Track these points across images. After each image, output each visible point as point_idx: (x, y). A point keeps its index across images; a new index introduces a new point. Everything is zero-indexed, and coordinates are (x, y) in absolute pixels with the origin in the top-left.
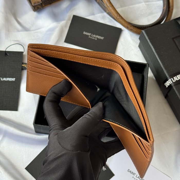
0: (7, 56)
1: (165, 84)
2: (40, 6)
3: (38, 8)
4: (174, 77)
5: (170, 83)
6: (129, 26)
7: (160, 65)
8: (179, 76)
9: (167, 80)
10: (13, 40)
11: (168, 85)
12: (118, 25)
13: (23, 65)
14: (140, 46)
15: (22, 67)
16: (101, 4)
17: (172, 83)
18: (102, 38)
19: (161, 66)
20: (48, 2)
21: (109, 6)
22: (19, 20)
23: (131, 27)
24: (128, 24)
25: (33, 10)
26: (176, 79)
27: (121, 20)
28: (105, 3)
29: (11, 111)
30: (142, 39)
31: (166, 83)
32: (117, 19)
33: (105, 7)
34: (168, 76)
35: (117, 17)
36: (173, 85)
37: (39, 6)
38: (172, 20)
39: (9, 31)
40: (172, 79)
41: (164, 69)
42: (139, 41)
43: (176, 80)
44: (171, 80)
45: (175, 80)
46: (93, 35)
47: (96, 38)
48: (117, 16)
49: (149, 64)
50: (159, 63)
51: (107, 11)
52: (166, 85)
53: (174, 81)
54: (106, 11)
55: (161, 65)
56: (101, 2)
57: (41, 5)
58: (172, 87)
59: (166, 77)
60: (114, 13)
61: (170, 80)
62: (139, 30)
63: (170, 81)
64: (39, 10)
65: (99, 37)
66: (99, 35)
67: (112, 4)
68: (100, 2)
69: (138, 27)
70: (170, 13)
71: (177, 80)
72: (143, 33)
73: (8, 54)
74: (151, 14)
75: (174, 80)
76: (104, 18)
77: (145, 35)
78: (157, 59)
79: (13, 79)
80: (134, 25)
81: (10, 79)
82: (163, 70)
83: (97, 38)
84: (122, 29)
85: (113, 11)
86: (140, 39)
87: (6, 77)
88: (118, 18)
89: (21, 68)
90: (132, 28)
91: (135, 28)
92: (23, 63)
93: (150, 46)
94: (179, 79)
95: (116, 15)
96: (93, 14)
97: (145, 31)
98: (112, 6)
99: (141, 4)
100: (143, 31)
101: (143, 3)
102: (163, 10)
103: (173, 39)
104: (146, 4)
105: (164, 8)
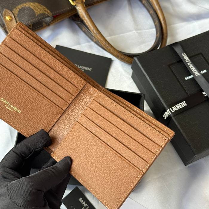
1: (163, 115)
4: (173, 107)
5: (169, 114)
6: (120, 55)
7: (156, 94)
8: (178, 106)
9: (165, 111)
11: (167, 116)
12: (108, 55)
14: (133, 77)
16: (87, 33)
17: (170, 113)
18: (90, 69)
19: (157, 96)
21: (96, 33)
24: (119, 52)
26: (175, 109)
27: (110, 49)
28: (91, 30)
30: (135, 68)
31: (164, 114)
32: (106, 47)
33: (92, 35)
34: (166, 107)
35: (106, 44)
36: (172, 115)
38: (167, 46)
40: (170, 109)
41: (161, 99)
42: (131, 71)
43: (175, 110)
44: (170, 110)
45: (174, 110)
46: (79, 66)
47: (83, 69)
50: (155, 92)
51: (95, 40)
52: (164, 116)
53: (173, 112)
54: (93, 40)
55: (158, 94)
56: (87, 31)
58: (171, 118)
59: (164, 107)
60: (102, 41)
61: (168, 110)
62: (130, 59)
65: (86, 68)
66: (86, 66)
69: (130, 56)
70: (164, 41)
71: (176, 109)
72: (135, 60)
74: (143, 42)
75: (173, 110)
76: (91, 47)
77: (138, 62)
78: (152, 88)
80: (125, 54)
82: (160, 99)
83: (85, 70)
84: (112, 59)
85: (100, 38)
86: (132, 68)
90: (123, 57)
91: (126, 56)
93: (144, 74)
94: (178, 109)
95: (104, 43)
96: (79, 44)
97: (138, 58)
98: (100, 33)
99: (132, 32)
100: (136, 59)
101: (135, 31)
102: (157, 37)
103: (169, 66)
104: (137, 32)
105: (158, 35)
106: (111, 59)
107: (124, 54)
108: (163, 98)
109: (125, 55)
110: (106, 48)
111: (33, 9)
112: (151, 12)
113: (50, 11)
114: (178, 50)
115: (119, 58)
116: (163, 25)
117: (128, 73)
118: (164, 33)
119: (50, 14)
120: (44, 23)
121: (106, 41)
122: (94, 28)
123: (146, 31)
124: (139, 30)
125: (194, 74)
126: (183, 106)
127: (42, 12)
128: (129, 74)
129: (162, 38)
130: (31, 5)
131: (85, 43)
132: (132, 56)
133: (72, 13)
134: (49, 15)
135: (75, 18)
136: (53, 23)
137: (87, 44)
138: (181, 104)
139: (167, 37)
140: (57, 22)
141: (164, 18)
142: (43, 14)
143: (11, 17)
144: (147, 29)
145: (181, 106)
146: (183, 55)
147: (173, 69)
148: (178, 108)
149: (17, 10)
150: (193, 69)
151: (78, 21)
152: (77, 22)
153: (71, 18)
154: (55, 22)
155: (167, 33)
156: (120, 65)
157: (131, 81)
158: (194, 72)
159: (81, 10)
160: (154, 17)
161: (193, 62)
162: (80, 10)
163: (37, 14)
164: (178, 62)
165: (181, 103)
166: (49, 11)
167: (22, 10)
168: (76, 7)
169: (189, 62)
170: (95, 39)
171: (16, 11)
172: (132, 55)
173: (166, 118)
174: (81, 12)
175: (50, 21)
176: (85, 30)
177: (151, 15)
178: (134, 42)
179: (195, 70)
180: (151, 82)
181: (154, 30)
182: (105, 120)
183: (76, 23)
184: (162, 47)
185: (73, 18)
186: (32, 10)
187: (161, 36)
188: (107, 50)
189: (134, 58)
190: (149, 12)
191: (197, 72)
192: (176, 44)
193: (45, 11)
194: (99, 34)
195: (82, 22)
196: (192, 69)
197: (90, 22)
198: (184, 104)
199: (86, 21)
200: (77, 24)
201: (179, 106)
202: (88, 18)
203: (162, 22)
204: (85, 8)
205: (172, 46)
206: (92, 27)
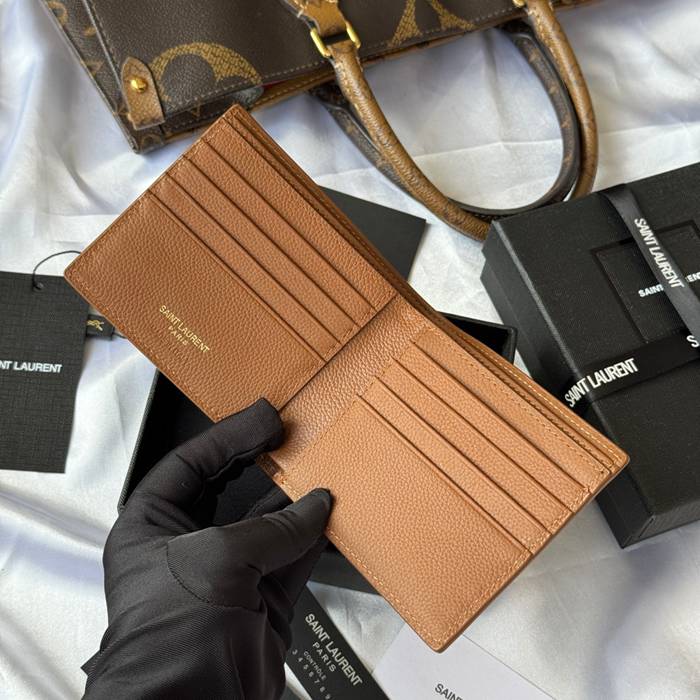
0: (35, 289)
1: (567, 395)
2: (157, 134)
3: (150, 142)
4: (596, 374)
5: (584, 393)
6: (450, 211)
7: (550, 332)
8: (612, 370)
9: (572, 382)
10: (60, 242)
11: (577, 399)
12: (416, 209)
13: (91, 323)
14: (484, 279)
15: (88, 327)
16: (359, 139)
17: (588, 390)
19: (553, 337)
20: (184, 124)
21: (385, 142)
22: (83, 176)
23: (457, 213)
24: (449, 203)
25: (134, 148)
26: (601, 379)
27: (425, 191)
28: (371, 133)
29: (42, 474)
30: (493, 252)
31: (570, 391)
32: (412, 186)
33: (373, 147)
34: (576, 370)
35: (412, 177)
36: (591, 396)
37: (152, 136)
38: (591, 195)
39: (47, 210)
40: (589, 377)
41: (563, 347)
42: (481, 261)
43: (602, 382)
44: (587, 382)
45: (598, 381)
49: (516, 331)
50: (547, 326)
51: (380, 163)
52: (569, 398)
53: (595, 386)
54: (374, 163)
55: (555, 332)
56: (360, 133)
57: (160, 133)
58: (590, 404)
59: (571, 371)
60: (402, 166)
61: (582, 381)
62: (481, 226)
63: (581, 384)
64: (152, 148)
67: (396, 138)
68: (357, 132)
69: (480, 214)
70: (586, 177)
71: (606, 381)
72: (494, 230)
73: (41, 285)
74: (523, 178)
75: (596, 383)
76: (367, 182)
77: (503, 235)
78: (541, 314)
79: (56, 368)
81: (43, 367)
82: (559, 348)
84: (428, 221)
85: (397, 159)
86: (484, 251)
87: (31, 360)
88: (416, 182)
89: (83, 332)
90: (460, 217)
91: (469, 216)
92: (90, 317)
93: (518, 272)
94: (611, 380)
95: (408, 172)
96: (333, 170)
97: (503, 225)
98: (397, 143)
99: (491, 145)
100: (497, 225)
101: (500, 143)
102: (564, 165)
103: (593, 252)
104: (507, 147)
105: (568, 159)
106: (424, 220)
107: (464, 210)
108: (569, 345)
109: (468, 212)
110: (411, 189)
111: (210, 62)
112: (552, 90)
113: (255, 68)
114: (625, 207)
116: (586, 129)
117: (472, 265)
118: (588, 155)
119: (256, 80)
121: (413, 166)
122: (381, 126)
123: (535, 143)
124: (511, 140)
125: (665, 283)
126: (627, 373)
127: (234, 71)
128: (475, 270)
129: (582, 169)
130: (205, 50)
131: (351, 168)
132: (486, 217)
133: (320, 80)
134: (254, 83)
135: (328, 94)
136: (260, 104)
137: (357, 172)
138: (620, 367)
139: (594, 166)
140: (271, 103)
141: (590, 110)
142: (235, 79)
143: (144, 81)
144: (539, 140)
145: (619, 370)
146: (639, 225)
147: (604, 264)
148: (612, 377)
149: (164, 64)
150: (666, 268)
151: (336, 104)
152: (330, 106)
153: (314, 94)
155: (595, 156)
156: (450, 239)
157: (478, 291)
158: (668, 275)
159: (345, 72)
160: (560, 104)
161: (665, 247)
162: (344, 74)
163: (219, 78)
164: (622, 243)
165: (621, 364)
166: (253, 72)
167: (176, 63)
168: (333, 63)
169: (654, 245)
170: (380, 160)
171: (161, 64)
172: (486, 213)
173: (574, 403)
174: (346, 79)
175: (254, 97)
176: (353, 131)
177: (552, 97)
178: (496, 175)
179: (670, 271)
180: (537, 297)
181: (560, 142)
182: (439, 402)
183: (327, 108)
184: (579, 195)
185: (322, 93)
186: (207, 63)
187: (578, 163)
188: (414, 193)
189: (493, 222)
190: (547, 88)
191: (676, 277)
192: (620, 189)
193: (243, 69)
194: (394, 146)
195: (347, 105)
196: (661, 265)
197: (370, 108)
198: (629, 367)
199: (359, 104)
200: (331, 111)
201: (613, 373)
202: (366, 97)
203: (585, 121)
204: (358, 66)
205: (607, 196)
206: (376, 125)
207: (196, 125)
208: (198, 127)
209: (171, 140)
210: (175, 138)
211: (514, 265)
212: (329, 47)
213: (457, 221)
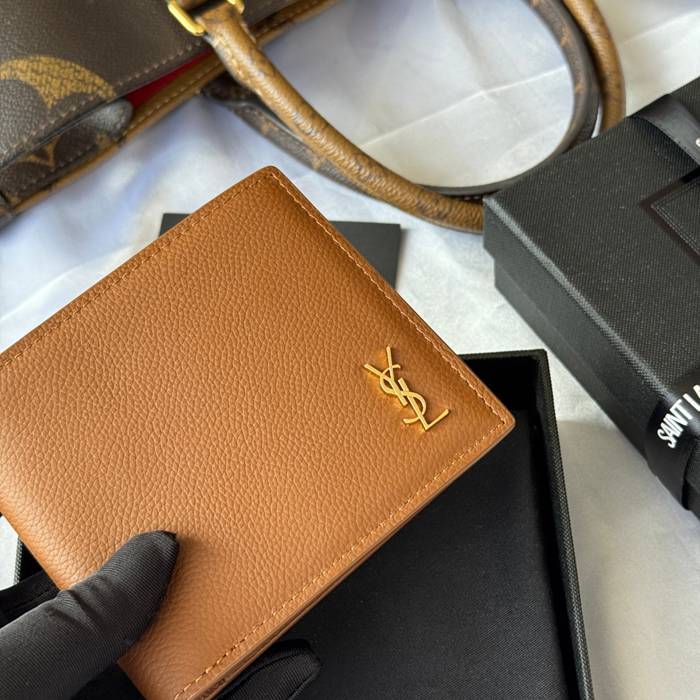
1: (659, 431)
4: (696, 388)
5: (685, 423)
6: (427, 202)
11: (678, 435)
14: (501, 286)
16: (282, 139)
17: (690, 417)
20: (34, 181)
21: (308, 129)
23: (437, 202)
24: (422, 191)
27: (382, 183)
30: (498, 244)
31: (662, 425)
32: (363, 181)
34: (663, 390)
35: (360, 169)
36: (696, 425)
40: (686, 396)
42: (488, 263)
44: (686, 404)
48: (358, 167)
51: (316, 162)
52: (665, 435)
53: (699, 408)
54: (309, 164)
59: (657, 394)
60: (342, 158)
61: (678, 405)
63: (677, 410)
68: (276, 129)
69: (472, 196)
72: (490, 211)
77: (503, 214)
84: (403, 226)
85: (332, 148)
86: (489, 247)
88: (368, 173)
90: (443, 207)
91: (456, 202)
95: (353, 163)
98: (326, 126)
99: (468, 99)
100: (491, 203)
101: (482, 93)
102: (577, 96)
103: (645, 205)
104: (493, 95)
105: (580, 86)
106: (398, 226)
107: (446, 196)
108: (642, 354)
109: (453, 197)
110: (364, 187)
111: (32, 83)
113: (101, 76)
115: (427, 216)
116: (597, 39)
117: (480, 270)
118: (608, 73)
119: (106, 92)
120: (99, 136)
123: (530, 80)
124: (497, 83)
127: (71, 87)
128: (487, 276)
133: (204, 75)
134: (104, 96)
135: (225, 90)
136: (135, 128)
139: (620, 86)
141: (595, 11)
142: (74, 97)
144: (534, 73)
147: (666, 217)
151: (238, 99)
152: (234, 104)
153: (208, 94)
154: (143, 121)
155: (618, 71)
156: (441, 242)
157: (496, 305)
159: (232, 50)
160: (551, 16)
162: (228, 51)
163: (50, 102)
164: (686, 179)
166: (99, 81)
168: (209, 40)
170: (315, 159)
173: (674, 441)
174: (233, 57)
175: (123, 121)
176: (271, 130)
178: (486, 138)
180: (576, 294)
181: (564, 69)
183: (230, 108)
185: (218, 90)
186: (29, 87)
187: (595, 88)
188: (370, 191)
189: (485, 201)
192: (663, 104)
193: (83, 81)
194: (322, 131)
195: (254, 99)
197: (277, 89)
199: (261, 88)
200: (236, 112)
202: (266, 74)
204: (245, 36)
205: (646, 118)
206: (290, 110)
207: (53, 178)
208: (57, 181)
209: (21, 209)
210: (27, 204)
211: (531, 255)
212: (199, 20)
213: (440, 213)
